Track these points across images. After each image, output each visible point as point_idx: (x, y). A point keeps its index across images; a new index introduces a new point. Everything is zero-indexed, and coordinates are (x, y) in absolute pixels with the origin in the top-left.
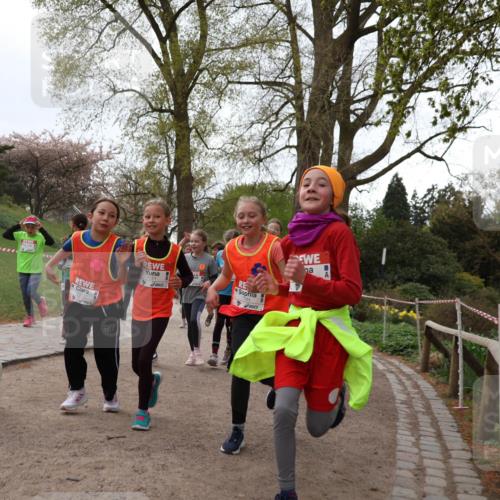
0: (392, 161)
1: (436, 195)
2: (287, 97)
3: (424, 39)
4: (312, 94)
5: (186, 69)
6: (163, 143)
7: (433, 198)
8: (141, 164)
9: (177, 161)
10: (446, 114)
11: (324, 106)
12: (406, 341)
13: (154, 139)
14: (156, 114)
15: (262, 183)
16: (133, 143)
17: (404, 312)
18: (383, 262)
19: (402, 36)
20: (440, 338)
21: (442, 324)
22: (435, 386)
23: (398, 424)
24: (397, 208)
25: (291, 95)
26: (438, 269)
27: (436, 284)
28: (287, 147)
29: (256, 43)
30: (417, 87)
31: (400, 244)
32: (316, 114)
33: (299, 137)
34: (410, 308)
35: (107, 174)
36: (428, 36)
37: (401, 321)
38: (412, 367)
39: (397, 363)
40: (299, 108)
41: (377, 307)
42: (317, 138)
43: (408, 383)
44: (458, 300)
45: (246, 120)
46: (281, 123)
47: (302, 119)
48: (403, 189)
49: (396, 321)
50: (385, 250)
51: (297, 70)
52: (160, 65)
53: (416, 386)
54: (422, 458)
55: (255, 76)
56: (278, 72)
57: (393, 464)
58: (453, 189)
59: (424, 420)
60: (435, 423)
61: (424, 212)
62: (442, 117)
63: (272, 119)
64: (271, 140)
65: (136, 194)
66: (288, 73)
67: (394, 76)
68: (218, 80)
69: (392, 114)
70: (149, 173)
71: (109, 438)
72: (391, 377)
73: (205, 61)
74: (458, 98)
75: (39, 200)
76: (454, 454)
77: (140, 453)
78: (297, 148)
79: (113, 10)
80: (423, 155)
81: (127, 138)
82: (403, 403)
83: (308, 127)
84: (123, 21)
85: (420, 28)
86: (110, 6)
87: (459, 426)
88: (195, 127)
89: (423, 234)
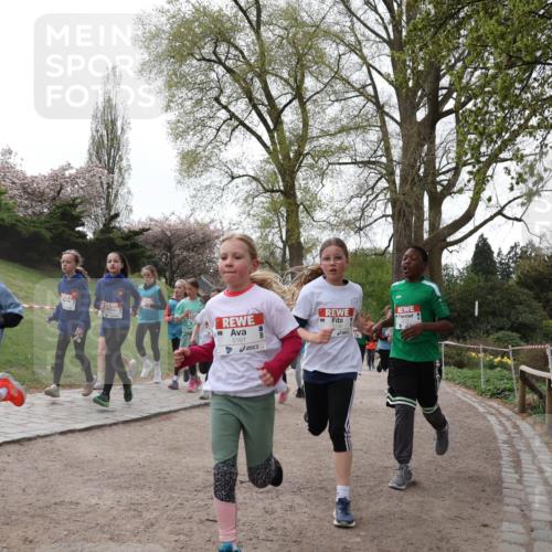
0: (477, 224)
1: (519, 251)
2: (380, 173)
3: (496, 117)
4: (402, 170)
6: (275, 218)
7: (516, 254)
9: (287, 232)
10: (521, 180)
11: (413, 180)
12: (502, 385)
13: (267, 215)
14: (268, 194)
15: (363, 249)
16: (249, 220)
17: (499, 359)
18: (476, 314)
19: (477, 116)
20: (534, 381)
22: (533, 425)
23: (502, 462)
24: (484, 265)
25: (384, 172)
26: (527, 318)
27: (526, 332)
28: (383, 216)
29: (351, 129)
30: (494, 158)
31: (489, 297)
32: (408, 187)
33: (393, 207)
34: (504, 354)
36: (499, 114)
37: (496, 367)
38: (511, 409)
39: (496, 405)
40: (394, 182)
41: (474, 354)
42: (409, 207)
43: (508, 424)
44: (547, 345)
45: (346, 196)
46: (377, 196)
47: (396, 192)
48: (489, 247)
49: (492, 366)
50: (477, 303)
51: (388, 150)
52: (270, 154)
53: (516, 426)
54: (527, 494)
55: (351, 157)
56: (372, 152)
57: (500, 501)
58: (533, 245)
59: (526, 458)
61: (510, 267)
62: (518, 183)
63: (370, 192)
64: (369, 211)
66: (379, 153)
67: (472, 150)
68: (320, 162)
69: (473, 183)
71: (242, 482)
72: (492, 419)
73: (307, 148)
74: (532, 167)
75: (173, 273)
77: (270, 494)
78: (393, 216)
79: (229, 111)
80: (504, 216)
81: (244, 216)
82: (505, 442)
83: (402, 198)
84: (237, 118)
85: (492, 108)
86: (225, 108)
88: (302, 204)
89: (510, 287)
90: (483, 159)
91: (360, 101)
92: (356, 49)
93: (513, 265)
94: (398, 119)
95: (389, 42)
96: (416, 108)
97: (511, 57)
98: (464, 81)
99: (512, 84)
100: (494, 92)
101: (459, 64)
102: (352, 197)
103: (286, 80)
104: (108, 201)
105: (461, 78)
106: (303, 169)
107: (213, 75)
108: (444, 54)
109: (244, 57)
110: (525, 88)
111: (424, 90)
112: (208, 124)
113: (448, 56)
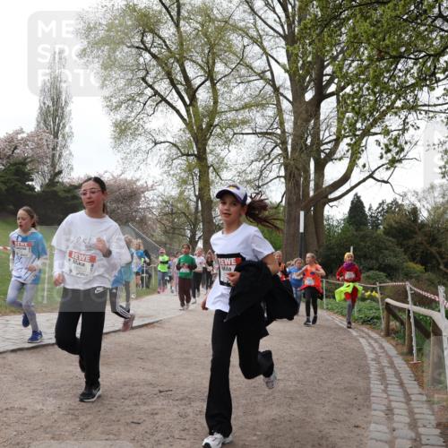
0: (353, 185)
1: (385, 207)
2: (275, 142)
3: (369, 99)
4: (293, 140)
6: (190, 177)
7: (383, 209)
8: (175, 193)
9: (200, 190)
10: (388, 151)
11: (301, 148)
12: (371, 314)
13: (184, 175)
14: (184, 158)
16: (169, 178)
17: (369, 293)
19: (353, 98)
20: (396, 311)
21: (397, 300)
22: (396, 346)
23: (371, 376)
24: (358, 218)
25: (279, 141)
26: (392, 260)
27: (391, 272)
28: (278, 177)
29: (252, 106)
30: (367, 133)
31: (362, 243)
32: (297, 154)
33: (286, 169)
34: (373, 289)
35: (152, 201)
36: (371, 98)
37: (367, 299)
38: (377, 333)
39: (366, 330)
40: (285, 150)
42: (298, 170)
43: (375, 345)
44: (407, 283)
45: (247, 159)
46: (272, 161)
47: (287, 157)
48: (362, 203)
49: (363, 299)
50: (352, 248)
51: (282, 123)
52: (186, 124)
53: (382, 347)
54: (390, 401)
55: (252, 129)
56: (269, 125)
57: (369, 407)
58: (397, 203)
59: (389, 372)
60: (397, 374)
61: (378, 219)
62: (386, 153)
63: (266, 158)
64: (266, 173)
65: (172, 214)
66: (275, 126)
67: (350, 126)
68: (226, 133)
69: (350, 151)
70: (181, 198)
71: (160, 392)
72: (362, 340)
73: (217, 121)
74: (396, 140)
76: (413, 397)
77: (184, 402)
78: (285, 177)
79: (153, 89)
80: (375, 179)
81: (165, 175)
82: (373, 360)
83: (292, 162)
84: (160, 95)
85: (365, 92)
86: (151, 86)
87: (416, 376)
88: (212, 165)
89: (378, 235)
90: (358, 133)
91: (261, 83)
92: (258, 41)
93: (380, 218)
94: (291, 99)
95: (285, 37)
96: (305, 90)
97: (381, 52)
98: (346, 68)
99: (382, 74)
100: (364, 81)
101: (341, 56)
102: (252, 161)
103: (200, 65)
104: (53, 161)
105: (341, 69)
106: (212, 137)
107: (141, 60)
108: (328, 48)
109: (166, 45)
110: (392, 77)
111: (311, 76)
112: (137, 99)
113: (332, 50)
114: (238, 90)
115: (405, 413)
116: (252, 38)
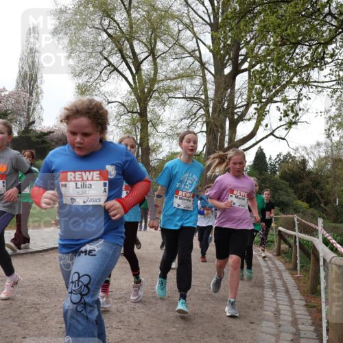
0: (258, 140)
1: (282, 158)
2: (200, 105)
3: (273, 75)
4: (214, 104)
5: (146, 90)
6: (134, 129)
7: (280, 159)
9: (141, 139)
10: (286, 115)
11: (220, 110)
13: (128, 127)
14: (130, 114)
16: (117, 130)
19: (261, 74)
20: (286, 237)
21: (287, 229)
22: (285, 263)
23: (265, 285)
24: (261, 165)
26: (285, 198)
27: (283, 207)
28: (201, 132)
29: (184, 76)
30: (270, 100)
32: (217, 114)
33: (207, 126)
36: (275, 74)
38: (272, 253)
40: (207, 111)
42: (217, 127)
43: (269, 262)
44: (295, 215)
45: (178, 118)
46: (197, 119)
47: (209, 117)
48: (264, 155)
51: (206, 91)
52: (132, 88)
53: (274, 264)
54: (278, 304)
55: (183, 94)
56: (195, 92)
57: (262, 308)
58: (291, 155)
59: (278, 282)
60: (285, 284)
61: (276, 167)
62: (284, 116)
63: (193, 117)
64: (192, 128)
66: (201, 93)
67: (257, 95)
68: (163, 96)
69: (257, 114)
73: (156, 87)
74: (292, 107)
76: (296, 302)
77: (121, 300)
78: (206, 132)
79: (108, 60)
80: (275, 136)
81: (114, 127)
82: (267, 273)
83: (212, 121)
84: (113, 65)
85: (270, 70)
86: (106, 58)
87: (298, 286)
88: (151, 121)
89: (276, 179)
90: (264, 100)
91: (191, 60)
92: (189, 27)
93: (278, 166)
94: (213, 72)
95: (210, 25)
96: (224, 66)
97: (283, 39)
98: (256, 50)
99: (283, 56)
100: (272, 60)
101: (253, 41)
102: (182, 119)
103: (145, 44)
104: (28, 114)
105: (253, 50)
106: (152, 99)
107: (100, 38)
108: (243, 34)
109: (120, 28)
110: (292, 59)
111: (230, 56)
112: (95, 68)
113: (246, 36)
114: (173, 64)
115: (289, 314)
116: (185, 25)
